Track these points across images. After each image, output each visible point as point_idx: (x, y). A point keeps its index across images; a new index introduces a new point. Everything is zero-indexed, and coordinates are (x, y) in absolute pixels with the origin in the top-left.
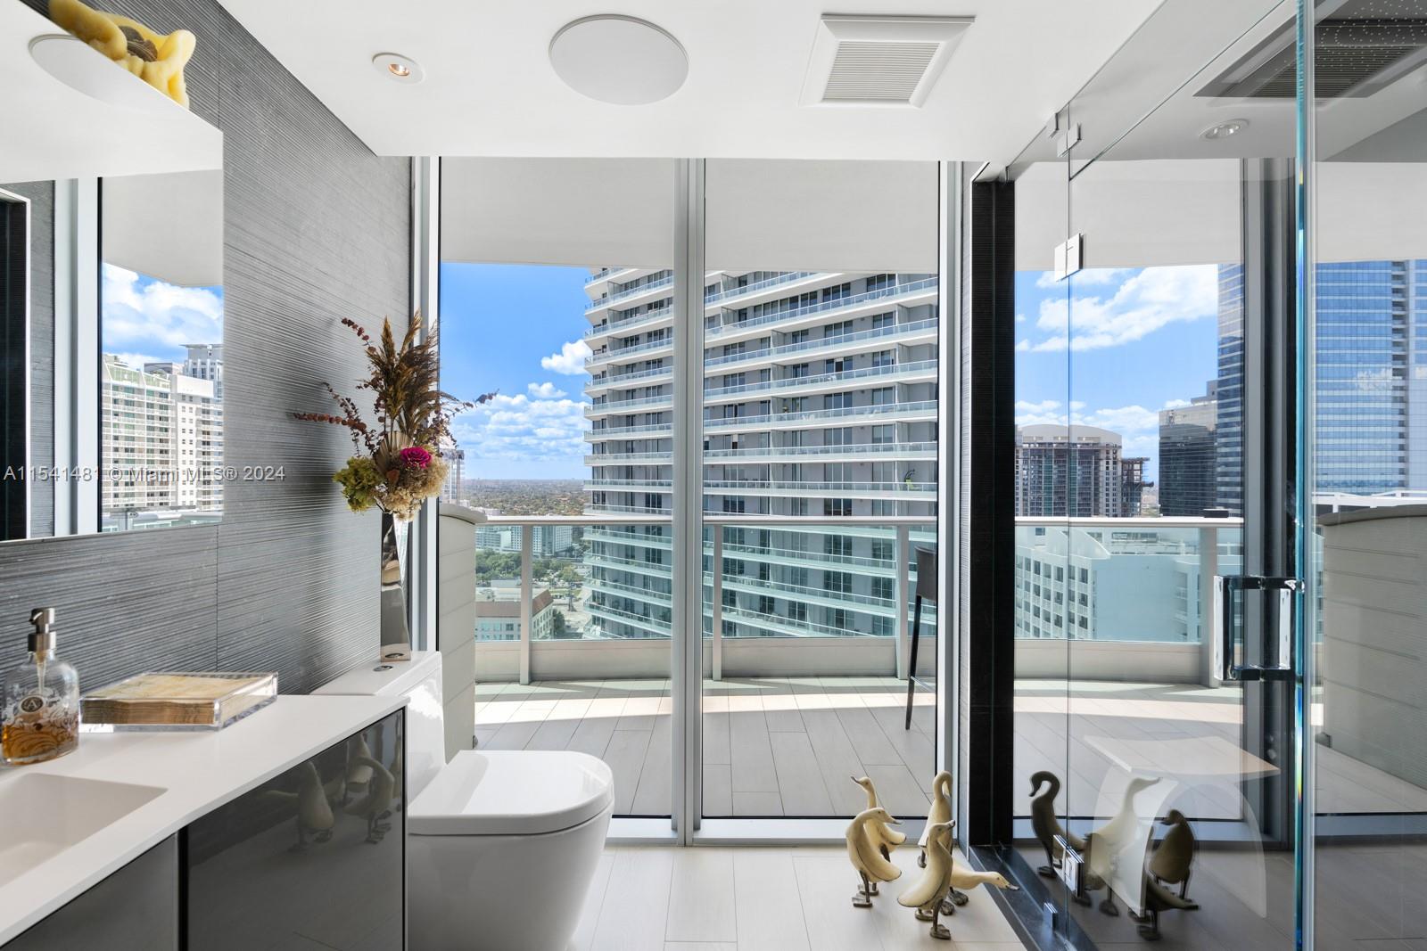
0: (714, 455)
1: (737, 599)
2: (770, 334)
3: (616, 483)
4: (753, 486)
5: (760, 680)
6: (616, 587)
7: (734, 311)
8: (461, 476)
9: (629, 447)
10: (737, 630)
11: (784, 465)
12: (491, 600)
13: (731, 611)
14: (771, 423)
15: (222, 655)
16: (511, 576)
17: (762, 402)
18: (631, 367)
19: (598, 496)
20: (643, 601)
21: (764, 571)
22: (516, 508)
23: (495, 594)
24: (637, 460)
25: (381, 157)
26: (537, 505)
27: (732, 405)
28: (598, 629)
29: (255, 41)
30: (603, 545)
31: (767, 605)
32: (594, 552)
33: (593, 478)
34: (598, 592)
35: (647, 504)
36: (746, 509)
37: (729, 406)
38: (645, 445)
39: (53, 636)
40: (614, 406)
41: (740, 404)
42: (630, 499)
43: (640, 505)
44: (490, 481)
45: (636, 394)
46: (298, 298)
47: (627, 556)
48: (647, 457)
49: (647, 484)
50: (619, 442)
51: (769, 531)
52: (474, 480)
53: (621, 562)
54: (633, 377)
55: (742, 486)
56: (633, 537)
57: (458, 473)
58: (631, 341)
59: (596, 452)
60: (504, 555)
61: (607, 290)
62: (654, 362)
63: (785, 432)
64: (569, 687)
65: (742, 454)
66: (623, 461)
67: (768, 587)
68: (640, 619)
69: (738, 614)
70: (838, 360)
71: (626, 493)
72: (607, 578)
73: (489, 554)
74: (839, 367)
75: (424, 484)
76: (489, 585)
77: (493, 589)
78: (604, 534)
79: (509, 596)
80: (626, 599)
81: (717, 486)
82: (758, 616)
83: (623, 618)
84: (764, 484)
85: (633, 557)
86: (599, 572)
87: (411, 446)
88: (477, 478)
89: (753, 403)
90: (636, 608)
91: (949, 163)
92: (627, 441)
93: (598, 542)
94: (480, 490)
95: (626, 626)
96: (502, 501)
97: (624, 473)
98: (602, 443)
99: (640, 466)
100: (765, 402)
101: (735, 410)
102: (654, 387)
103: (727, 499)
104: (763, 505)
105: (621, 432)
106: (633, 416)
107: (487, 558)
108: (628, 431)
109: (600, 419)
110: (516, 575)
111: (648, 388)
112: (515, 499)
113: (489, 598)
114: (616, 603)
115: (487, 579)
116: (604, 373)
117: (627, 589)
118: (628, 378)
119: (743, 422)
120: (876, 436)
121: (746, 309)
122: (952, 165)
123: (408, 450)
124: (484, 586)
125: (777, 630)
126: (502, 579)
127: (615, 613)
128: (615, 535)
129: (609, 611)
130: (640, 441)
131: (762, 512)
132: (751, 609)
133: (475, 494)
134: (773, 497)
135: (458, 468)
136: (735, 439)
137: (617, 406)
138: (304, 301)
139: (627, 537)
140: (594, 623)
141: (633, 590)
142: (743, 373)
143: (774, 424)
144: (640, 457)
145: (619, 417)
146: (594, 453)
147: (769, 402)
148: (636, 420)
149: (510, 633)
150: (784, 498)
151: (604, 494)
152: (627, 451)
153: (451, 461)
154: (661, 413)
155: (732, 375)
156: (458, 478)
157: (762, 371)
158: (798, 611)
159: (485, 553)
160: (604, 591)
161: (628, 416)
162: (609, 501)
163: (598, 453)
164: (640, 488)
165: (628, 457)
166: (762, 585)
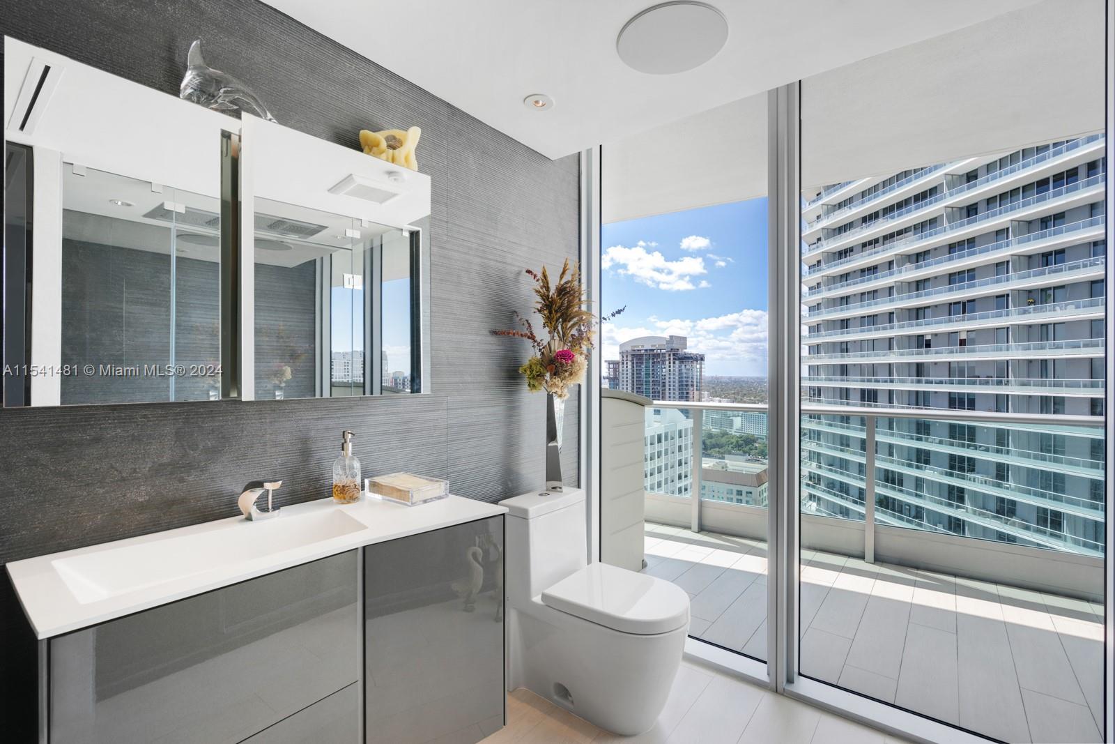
0: (936, 353)
1: (966, 497)
2: (1009, 225)
3: (831, 380)
4: (987, 383)
5: (919, 572)
6: (831, 470)
7: (961, 209)
8: (703, 373)
9: (844, 348)
10: (967, 528)
11: (1030, 361)
12: (724, 470)
13: (958, 507)
14: (1010, 317)
15: (450, 470)
16: (741, 452)
17: (997, 297)
18: (845, 277)
19: (814, 390)
20: (858, 486)
21: (1001, 472)
22: (745, 399)
23: (728, 465)
24: (851, 360)
25: (555, 160)
26: (762, 397)
27: (959, 303)
28: (814, 505)
29: (468, 116)
30: (819, 433)
31: (1006, 509)
32: (810, 438)
33: (809, 375)
34: (814, 473)
35: (863, 399)
36: (977, 405)
37: (955, 303)
38: (861, 346)
39: (350, 444)
40: (829, 312)
41: (969, 301)
42: (845, 394)
43: (856, 398)
44: (724, 378)
45: (850, 300)
46: (497, 261)
47: (842, 444)
48: (863, 356)
49: (863, 381)
50: (834, 343)
51: (1008, 430)
52: (712, 377)
53: (836, 449)
54: (847, 285)
55: (971, 383)
56: (848, 428)
57: (701, 371)
58: (844, 253)
59: (812, 351)
60: (735, 435)
61: (820, 212)
62: (869, 269)
63: (1030, 326)
64: (728, 541)
65: (973, 351)
66: (838, 360)
67: (1007, 488)
68: (855, 502)
69: (967, 511)
71: (841, 388)
72: (822, 461)
73: (724, 434)
75: (571, 374)
76: (723, 458)
77: (726, 461)
78: (819, 423)
79: (739, 468)
80: (841, 483)
81: (941, 382)
82: (994, 517)
83: (838, 499)
84: (1001, 382)
85: (848, 446)
86: (817, 456)
87: (565, 349)
88: (714, 375)
89: (986, 299)
90: (851, 492)
92: (842, 343)
93: (814, 431)
94: (717, 385)
95: (841, 507)
96: (734, 394)
97: (839, 371)
98: (818, 345)
99: (855, 365)
100: (1003, 296)
101: (965, 307)
102: (869, 293)
103: (952, 396)
104: (1000, 403)
105: (836, 334)
106: (848, 320)
107: (722, 437)
108: (842, 333)
109: (815, 324)
110: (745, 452)
111: (863, 294)
112: (745, 392)
113: (723, 468)
114: (831, 485)
115: (722, 453)
116: (818, 284)
117: (841, 473)
118: (842, 286)
119: (974, 318)
121: (977, 204)
123: (563, 351)
124: (720, 458)
125: (1020, 536)
126: (734, 454)
127: (829, 493)
128: (830, 425)
129: (824, 491)
130: (855, 342)
131: (998, 410)
132: (984, 508)
133: (713, 388)
134: (1012, 395)
135: (701, 368)
136: (963, 336)
137: (831, 312)
138: (500, 262)
139: (842, 427)
140: (810, 499)
141: (848, 476)
142: (973, 270)
143: (1014, 318)
144: (855, 356)
145: (834, 321)
146: (810, 354)
147: (1008, 295)
148: (851, 323)
149: (739, 497)
150: (1030, 396)
151: (819, 389)
152: (842, 351)
153: (695, 362)
154: (876, 315)
155: (959, 273)
156: (701, 375)
157: (997, 265)
158: (1053, 521)
159: (721, 433)
160: (820, 473)
161: (842, 321)
162: (824, 394)
163: (814, 354)
164: (855, 384)
165: (843, 357)
166: (999, 486)
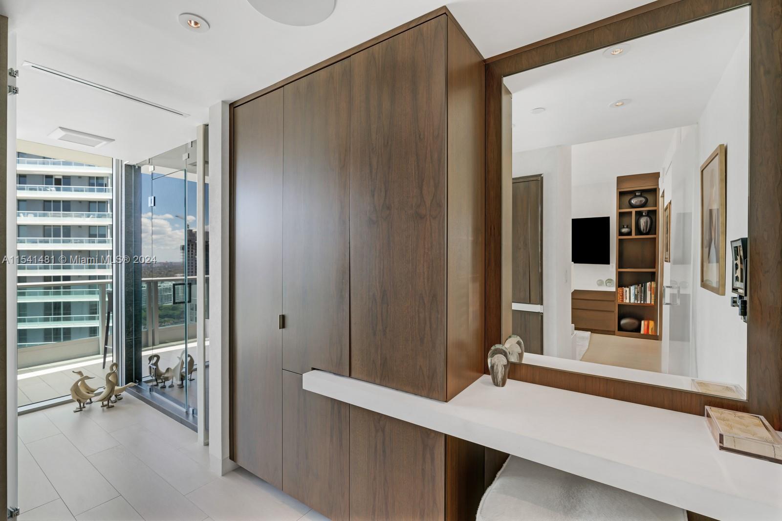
70: (57, 177)
74: (58, 182)
91: (116, 160)
120: (91, 233)
122: (117, 161)
